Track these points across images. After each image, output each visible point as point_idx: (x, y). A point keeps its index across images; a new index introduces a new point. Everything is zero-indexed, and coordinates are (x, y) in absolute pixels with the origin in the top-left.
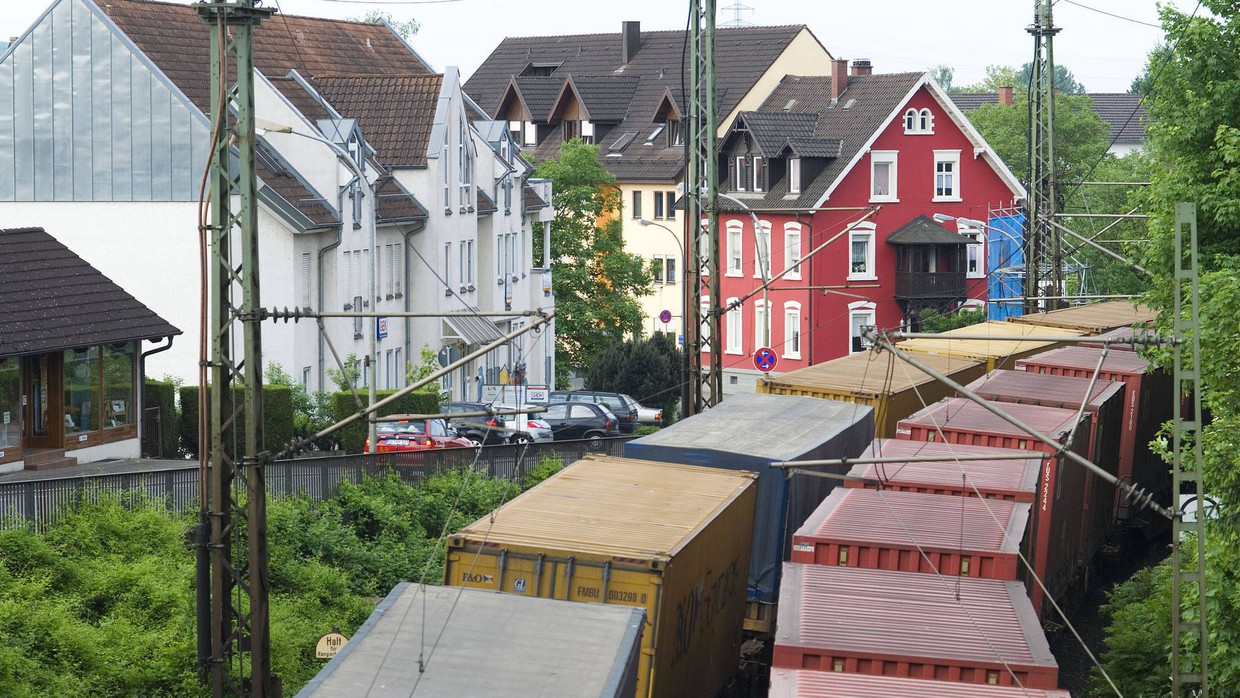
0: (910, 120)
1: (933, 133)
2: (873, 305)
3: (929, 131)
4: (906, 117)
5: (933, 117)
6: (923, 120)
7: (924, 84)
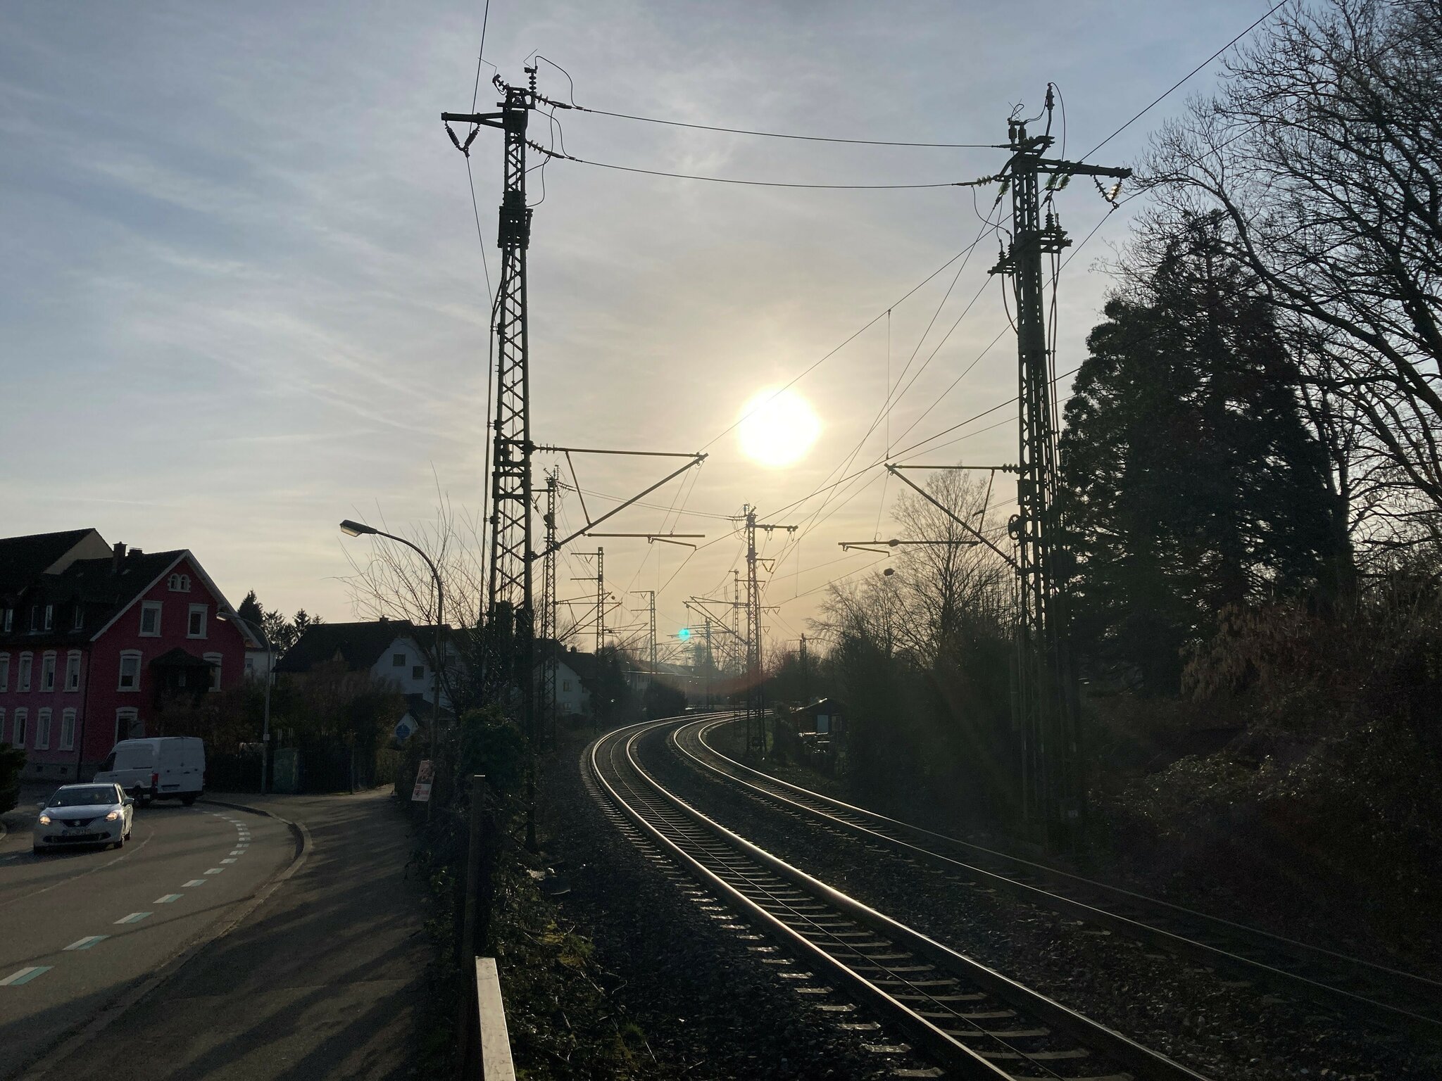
0: (173, 582)
1: (189, 592)
2: (136, 710)
3: (187, 591)
4: (170, 579)
5: (190, 581)
6: (183, 583)
7: (186, 557)
